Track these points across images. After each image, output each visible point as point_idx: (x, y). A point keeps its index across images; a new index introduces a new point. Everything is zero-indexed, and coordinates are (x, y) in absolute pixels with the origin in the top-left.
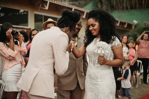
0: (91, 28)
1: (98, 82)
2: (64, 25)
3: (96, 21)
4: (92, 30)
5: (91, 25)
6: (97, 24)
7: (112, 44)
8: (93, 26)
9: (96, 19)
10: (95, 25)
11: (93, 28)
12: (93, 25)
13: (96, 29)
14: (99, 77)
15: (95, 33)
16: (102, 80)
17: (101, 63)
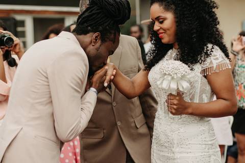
0: (157, 27)
1: (173, 153)
2: (87, 27)
3: (167, 9)
4: (158, 30)
5: (156, 19)
6: (169, 17)
7: (204, 64)
8: (161, 23)
9: (166, 5)
10: (165, 19)
11: (161, 25)
12: (161, 20)
13: (168, 30)
14: (175, 142)
15: (166, 39)
16: (182, 150)
17: (174, 111)
